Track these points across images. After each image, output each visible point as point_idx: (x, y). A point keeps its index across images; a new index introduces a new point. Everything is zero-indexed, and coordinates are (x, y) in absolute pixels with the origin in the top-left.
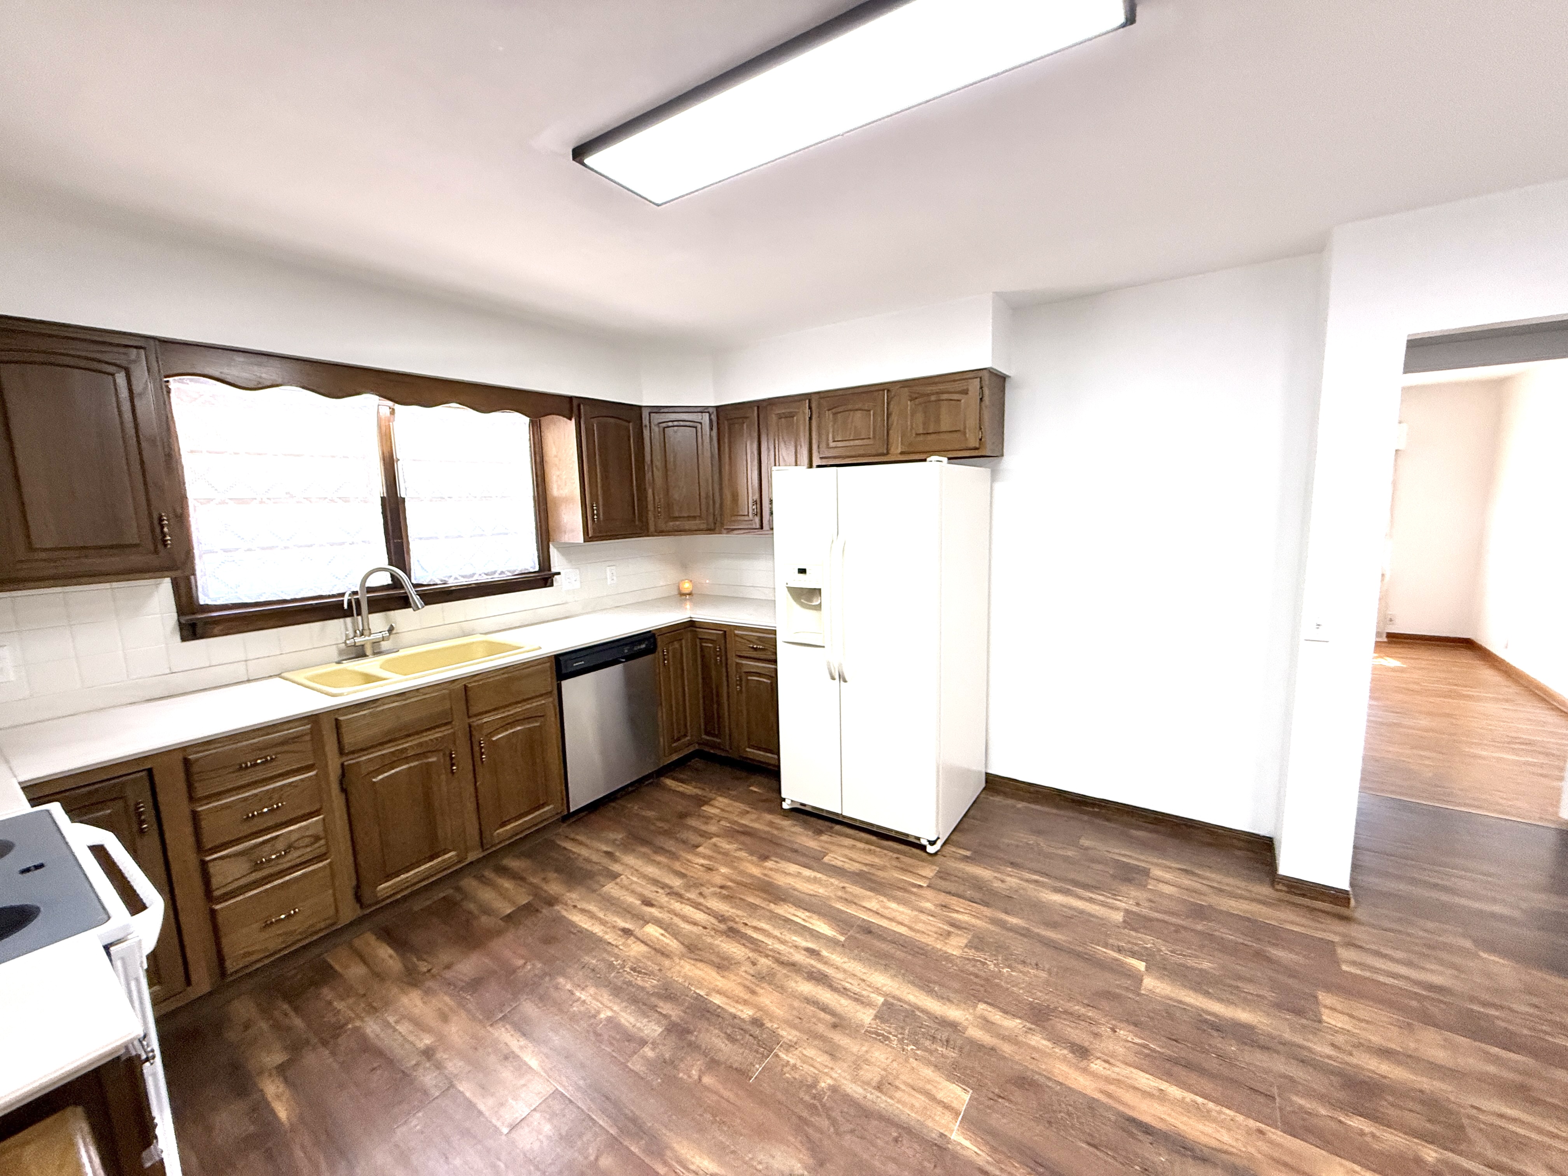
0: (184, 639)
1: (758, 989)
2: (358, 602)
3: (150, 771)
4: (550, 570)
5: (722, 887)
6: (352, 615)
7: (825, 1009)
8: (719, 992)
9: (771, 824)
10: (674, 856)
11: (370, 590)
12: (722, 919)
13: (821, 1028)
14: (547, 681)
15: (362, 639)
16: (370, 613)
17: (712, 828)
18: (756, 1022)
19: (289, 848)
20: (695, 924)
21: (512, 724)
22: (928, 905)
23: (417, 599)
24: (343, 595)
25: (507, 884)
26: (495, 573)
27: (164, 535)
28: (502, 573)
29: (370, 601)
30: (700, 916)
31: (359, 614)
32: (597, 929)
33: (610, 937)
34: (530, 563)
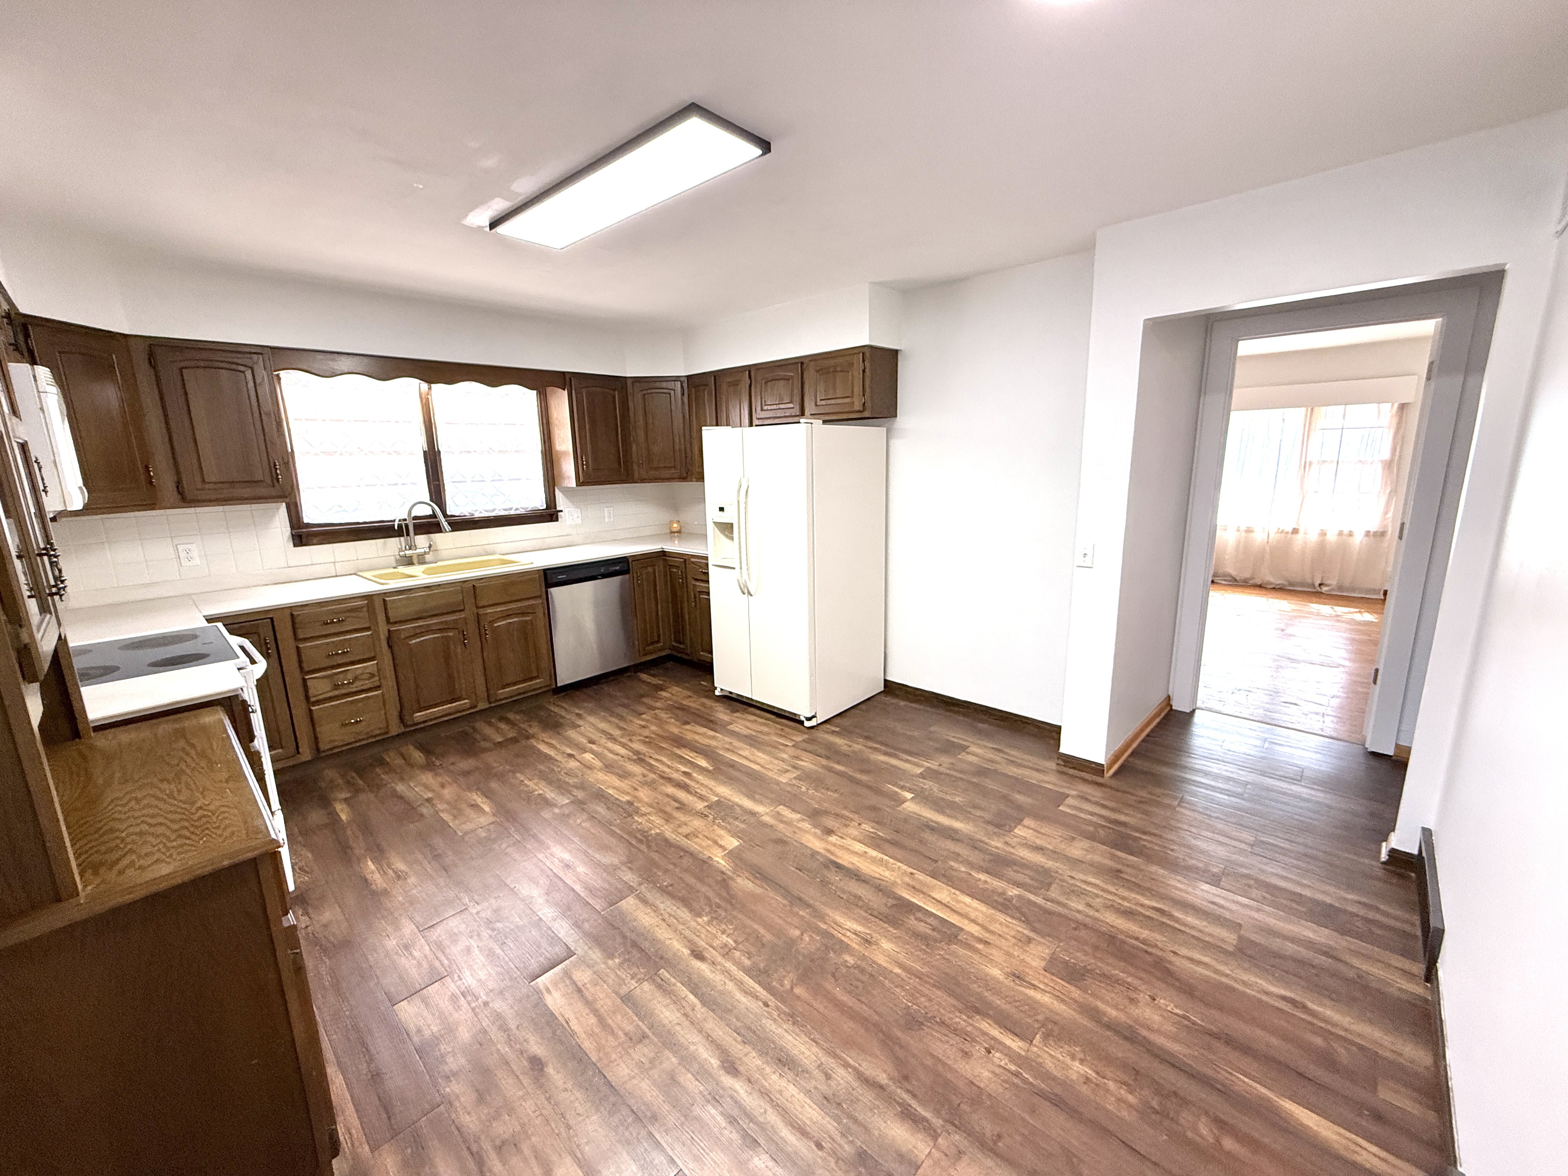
0: (295, 546)
1: (640, 789)
2: (407, 526)
3: (272, 619)
4: (555, 508)
5: (646, 737)
6: (403, 536)
7: (676, 800)
8: (614, 788)
9: (703, 705)
10: (621, 718)
11: (415, 518)
12: (637, 753)
13: (668, 809)
14: (538, 588)
15: (410, 552)
16: (415, 534)
17: (658, 705)
18: (630, 803)
19: (356, 679)
20: (617, 754)
21: (509, 616)
22: (785, 756)
23: (445, 525)
24: (394, 521)
25: (503, 726)
26: (511, 509)
27: (277, 475)
28: (517, 509)
29: (415, 525)
30: (622, 751)
31: (408, 535)
32: (552, 753)
33: (559, 758)
34: (539, 502)
